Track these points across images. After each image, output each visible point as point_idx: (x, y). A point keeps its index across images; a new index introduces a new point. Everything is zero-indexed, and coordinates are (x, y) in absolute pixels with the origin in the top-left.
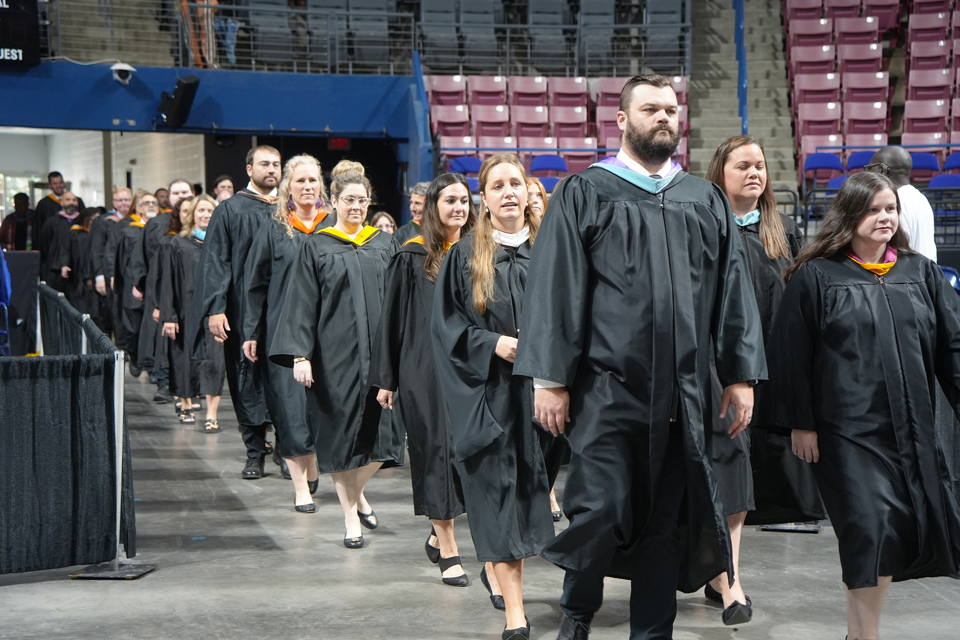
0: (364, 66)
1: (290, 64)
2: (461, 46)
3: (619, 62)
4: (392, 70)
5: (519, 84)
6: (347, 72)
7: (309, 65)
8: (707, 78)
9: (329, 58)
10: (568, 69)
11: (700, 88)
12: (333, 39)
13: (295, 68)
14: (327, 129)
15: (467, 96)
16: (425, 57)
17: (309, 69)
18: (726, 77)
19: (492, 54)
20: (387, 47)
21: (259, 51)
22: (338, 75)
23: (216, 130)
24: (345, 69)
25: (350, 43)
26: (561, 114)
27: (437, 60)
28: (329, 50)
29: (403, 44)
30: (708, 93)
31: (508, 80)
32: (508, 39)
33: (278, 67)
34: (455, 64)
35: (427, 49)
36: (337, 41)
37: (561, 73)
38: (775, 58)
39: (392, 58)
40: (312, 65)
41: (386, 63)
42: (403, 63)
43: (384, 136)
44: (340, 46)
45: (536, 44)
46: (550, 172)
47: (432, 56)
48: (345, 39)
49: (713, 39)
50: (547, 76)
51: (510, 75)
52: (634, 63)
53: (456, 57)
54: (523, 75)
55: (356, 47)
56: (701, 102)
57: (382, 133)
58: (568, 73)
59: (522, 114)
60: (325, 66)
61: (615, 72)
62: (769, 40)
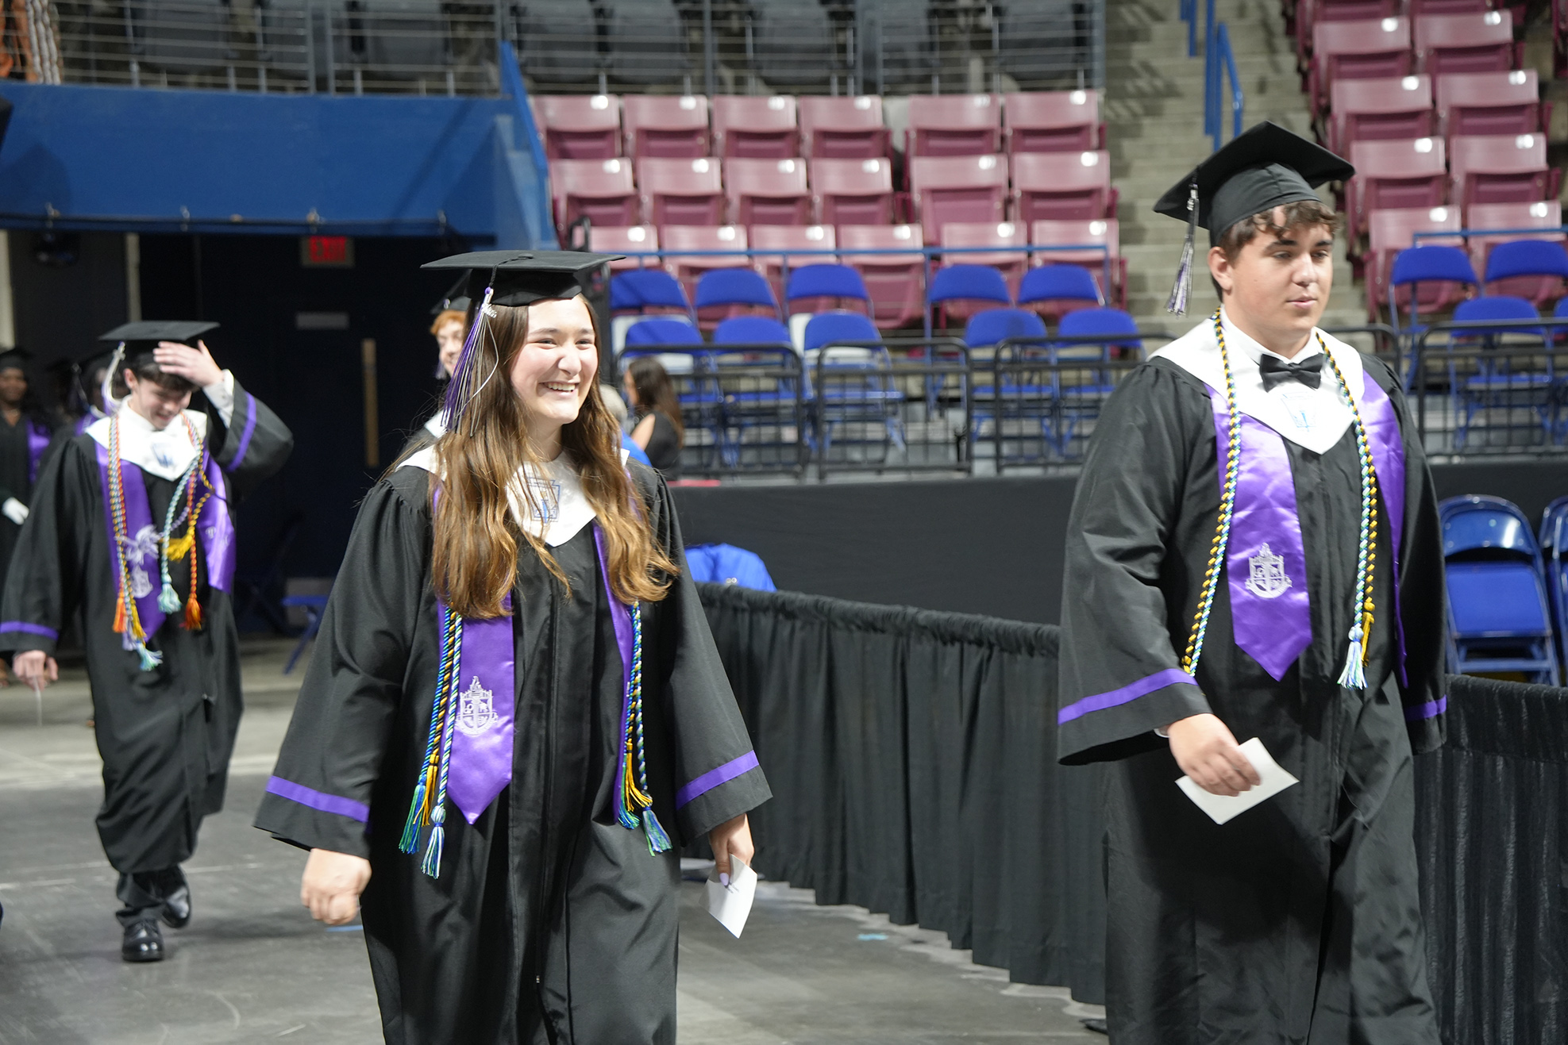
0: (388, 77)
1: (221, 72)
2: (602, 30)
3: (945, 62)
4: (451, 84)
5: (737, 112)
6: (351, 90)
7: (263, 74)
8: (1131, 96)
9: (311, 58)
10: (835, 81)
11: (1118, 115)
12: (318, 17)
13: (232, 80)
14: (313, 217)
15: (623, 139)
16: (527, 54)
17: (263, 81)
18: (1171, 92)
19: (671, 48)
20: (439, 35)
21: (148, 41)
22: (332, 96)
23: (56, 220)
24: (348, 84)
25: (355, 24)
26: (835, 176)
27: (550, 62)
28: (310, 40)
29: (472, 25)
30: (1139, 127)
31: (712, 104)
32: (707, 16)
33: (192, 79)
34: (591, 72)
35: (529, 38)
36: (328, 23)
37: (820, 87)
38: (1272, 49)
39: (450, 58)
40: (270, 73)
41: (437, 68)
42: (475, 69)
43: (441, 232)
44: (336, 32)
45: (767, 24)
46: (823, 301)
47: (540, 54)
48: (345, 15)
49: (1134, 14)
50: (797, 95)
51: (714, 93)
52: (975, 67)
53: (593, 55)
54: (737, 94)
55: (368, 33)
56: (1128, 146)
57: (437, 224)
58: (835, 88)
59: (750, 176)
60: (302, 77)
61: (936, 84)
62: (1254, 16)
